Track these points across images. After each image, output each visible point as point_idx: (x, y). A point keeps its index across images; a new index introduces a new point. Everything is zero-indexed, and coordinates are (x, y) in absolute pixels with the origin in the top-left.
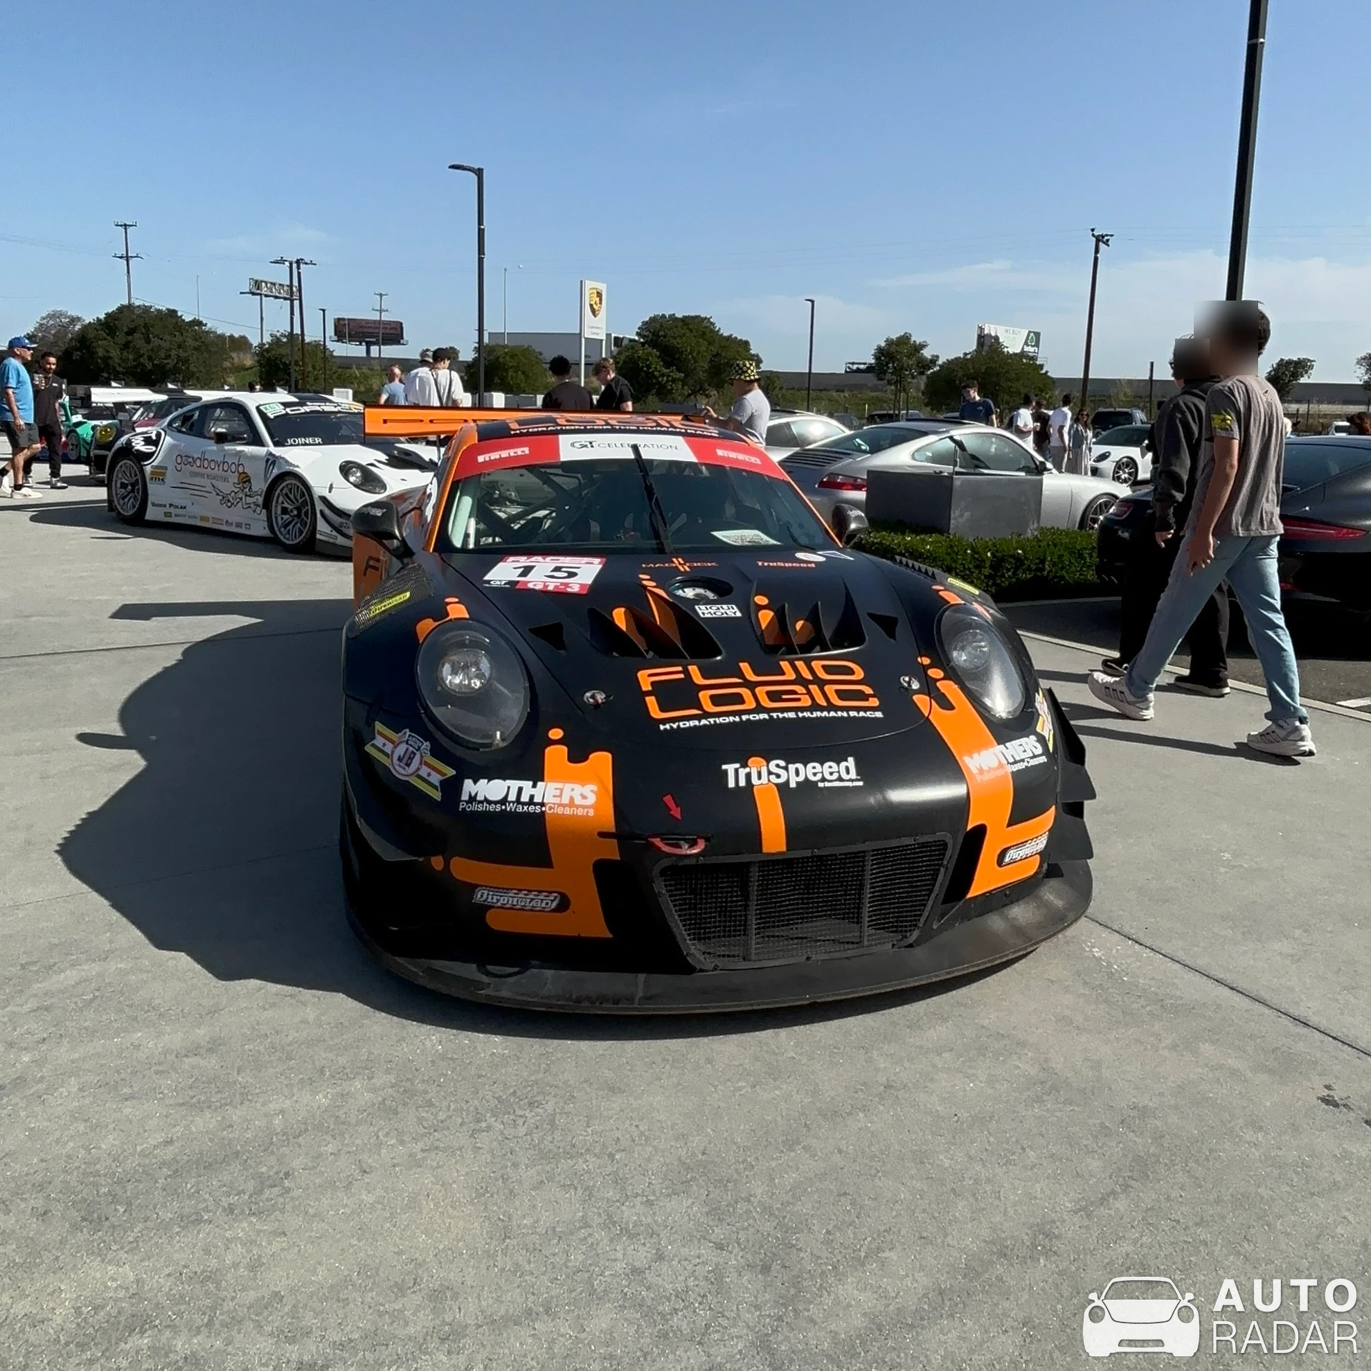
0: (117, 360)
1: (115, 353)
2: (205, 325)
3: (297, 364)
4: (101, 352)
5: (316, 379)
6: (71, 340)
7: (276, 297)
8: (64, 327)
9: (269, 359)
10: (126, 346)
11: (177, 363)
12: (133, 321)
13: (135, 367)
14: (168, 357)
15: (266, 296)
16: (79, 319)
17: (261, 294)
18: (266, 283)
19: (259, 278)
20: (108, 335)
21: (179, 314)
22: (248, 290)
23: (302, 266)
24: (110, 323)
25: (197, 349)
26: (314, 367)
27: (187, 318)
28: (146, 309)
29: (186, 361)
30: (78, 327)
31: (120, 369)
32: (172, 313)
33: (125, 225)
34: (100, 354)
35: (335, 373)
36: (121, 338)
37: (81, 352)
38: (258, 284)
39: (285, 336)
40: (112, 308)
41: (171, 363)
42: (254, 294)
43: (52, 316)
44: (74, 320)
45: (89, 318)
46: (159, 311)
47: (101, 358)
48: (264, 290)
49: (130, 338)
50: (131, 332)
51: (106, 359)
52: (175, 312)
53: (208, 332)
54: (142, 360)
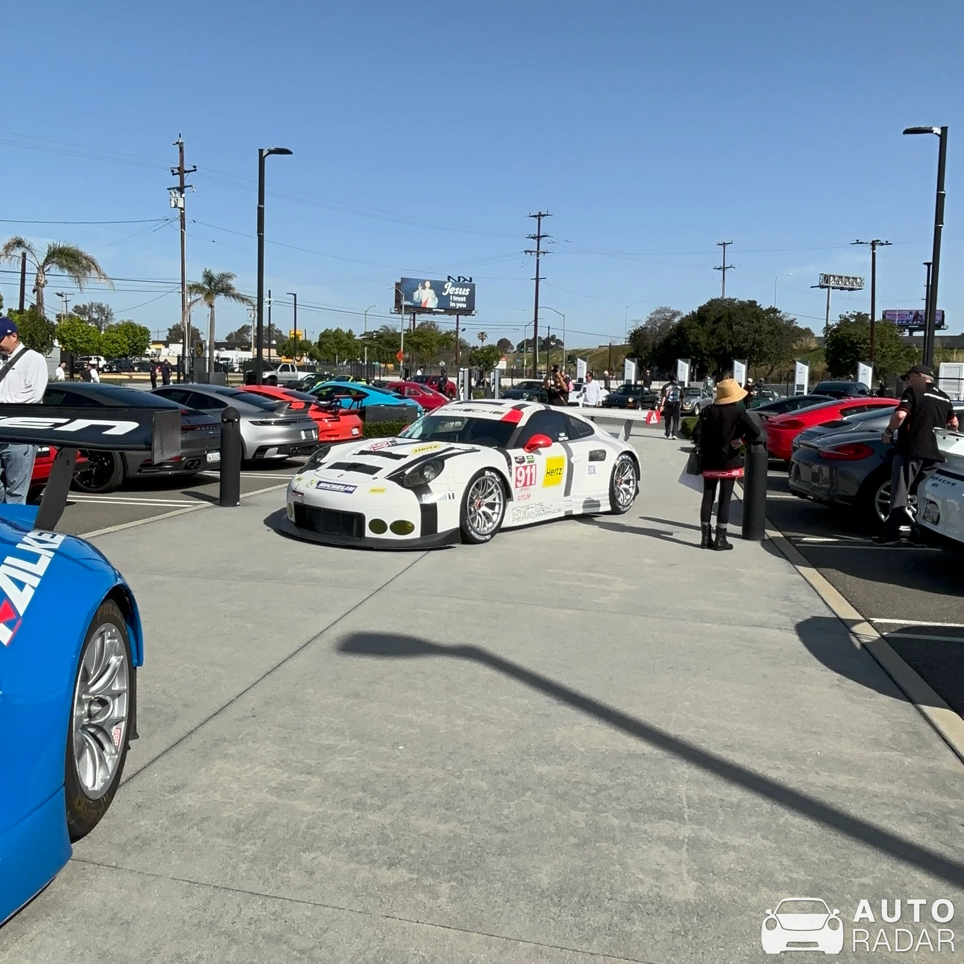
0: (704, 345)
1: (702, 339)
2: (780, 312)
3: (864, 342)
4: (692, 338)
5: (884, 356)
6: (671, 330)
7: (842, 289)
8: (668, 321)
9: (837, 338)
10: (713, 332)
11: (753, 345)
12: (720, 311)
13: (718, 350)
14: (746, 340)
15: (833, 288)
16: (678, 313)
17: (828, 287)
18: (834, 277)
19: (828, 273)
20: (698, 324)
21: (758, 305)
22: (818, 285)
23: (877, 247)
24: (702, 316)
25: (771, 333)
26: (882, 345)
27: (765, 307)
28: (731, 301)
29: (760, 344)
30: (677, 320)
31: (704, 352)
32: (753, 303)
33: (724, 244)
34: (691, 340)
35: (902, 350)
36: (709, 326)
37: (677, 339)
38: (826, 278)
39: (854, 317)
40: (704, 302)
41: (747, 345)
42: (822, 287)
43: (657, 312)
44: (675, 314)
45: (686, 312)
46: (741, 303)
47: (692, 343)
48: (832, 283)
49: (715, 326)
50: (717, 321)
51: (695, 344)
52: (755, 302)
53: (780, 319)
54: (724, 344)
